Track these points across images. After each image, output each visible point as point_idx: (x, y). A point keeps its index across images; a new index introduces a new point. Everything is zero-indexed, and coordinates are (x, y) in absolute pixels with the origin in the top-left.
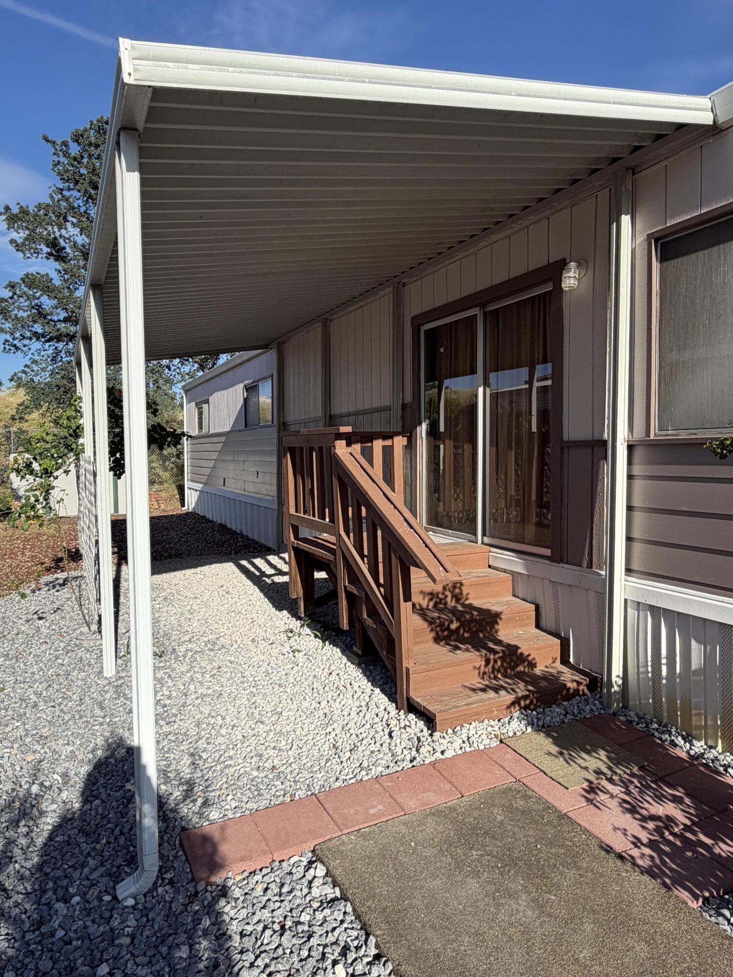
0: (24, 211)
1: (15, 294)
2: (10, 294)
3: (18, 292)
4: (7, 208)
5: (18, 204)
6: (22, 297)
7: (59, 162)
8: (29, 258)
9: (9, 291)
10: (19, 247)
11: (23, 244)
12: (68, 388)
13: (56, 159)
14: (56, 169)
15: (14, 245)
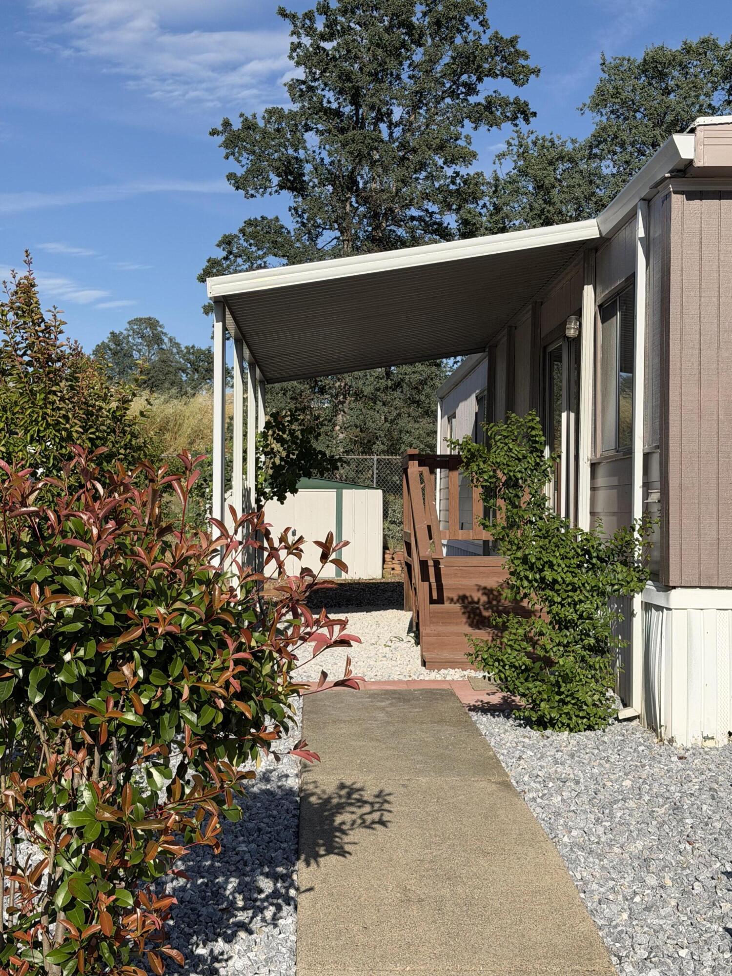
0: (249, 126)
1: (230, 253)
2: (225, 254)
3: (235, 251)
4: (227, 124)
5: (242, 115)
6: (240, 256)
7: (300, 44)
8: (252, 196)
9: (224, 250)
10: (239, 183)
11: (245, 178)
12: (298, 391)
13: (295, 39)
14: (295, 54)
15: (233, 182)
